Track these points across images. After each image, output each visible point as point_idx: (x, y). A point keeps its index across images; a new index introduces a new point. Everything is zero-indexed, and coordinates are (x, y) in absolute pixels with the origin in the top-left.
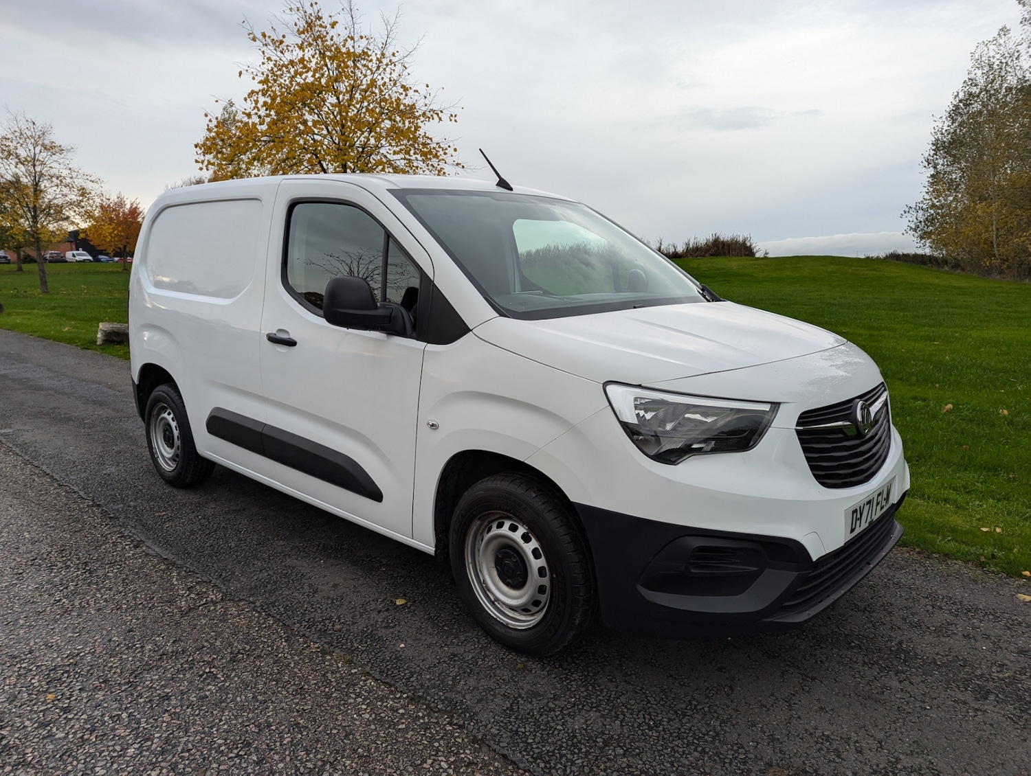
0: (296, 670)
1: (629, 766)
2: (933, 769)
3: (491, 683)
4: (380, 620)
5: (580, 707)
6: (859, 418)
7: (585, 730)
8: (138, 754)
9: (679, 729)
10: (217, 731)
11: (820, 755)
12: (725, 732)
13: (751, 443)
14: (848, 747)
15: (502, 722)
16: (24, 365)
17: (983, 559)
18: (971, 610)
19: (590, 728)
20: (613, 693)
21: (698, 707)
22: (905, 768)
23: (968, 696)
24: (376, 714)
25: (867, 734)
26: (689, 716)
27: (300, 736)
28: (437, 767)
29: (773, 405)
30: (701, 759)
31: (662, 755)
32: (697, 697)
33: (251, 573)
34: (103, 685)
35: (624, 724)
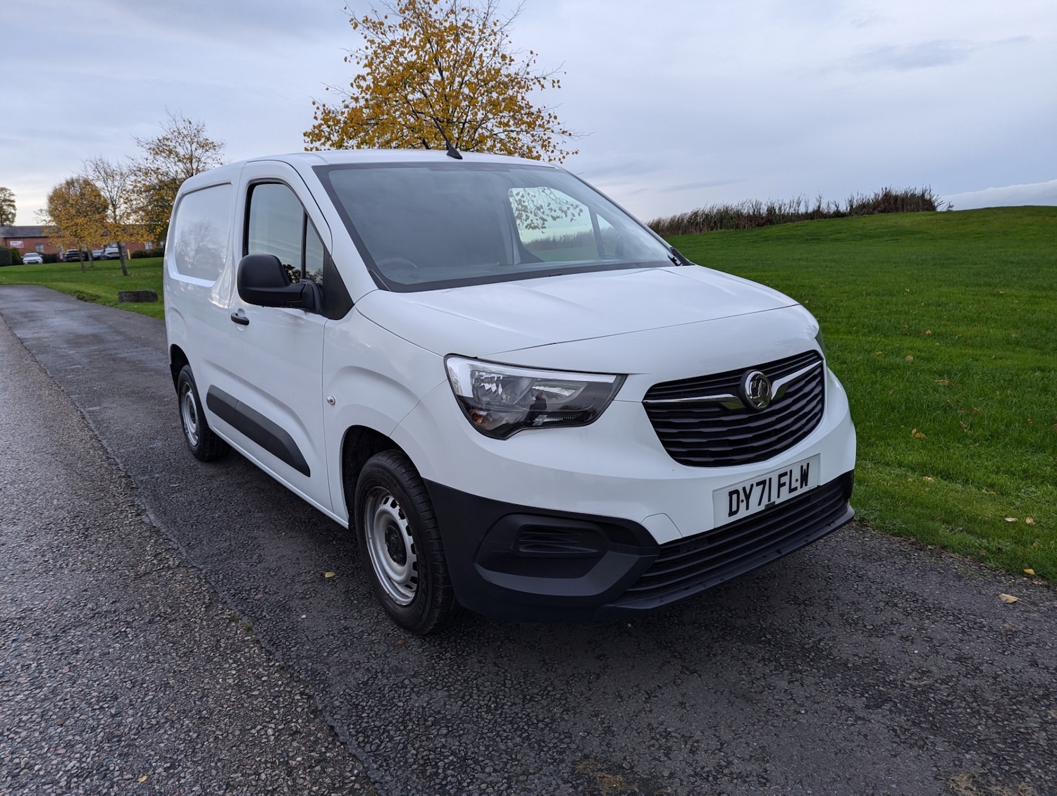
0: (197, 634)
1: (444, 746)
2: (763, 777)
3: (362, 658)
4: (300, 591)
5: (433, 685)
6: (748, 391)
7: (424, 708)
8: (23, 700)
9: (517, 714)
10: (98, 684)
11: (647, 751)
12: (563, 719)
13: (591, 418)
14: (683, 746)
15: (350, 695)
16: (145, 348)
17: (984, 552)
18: (926, 609)
19: (429, 706)
20: (474, 674)
21: (551, 694)
22: (731, 773)
23: (859, 704)
24: (240, 680)
25: (714, 735)
26: (535, 701)
27: (162, 695)
28: (262, 733)
29: (620, 377)
30: (520, 745)
31: (483, 738)
32: (556, 682)
33: (216, 542)
34: (33, 637)
35: (465, 705)
